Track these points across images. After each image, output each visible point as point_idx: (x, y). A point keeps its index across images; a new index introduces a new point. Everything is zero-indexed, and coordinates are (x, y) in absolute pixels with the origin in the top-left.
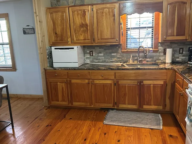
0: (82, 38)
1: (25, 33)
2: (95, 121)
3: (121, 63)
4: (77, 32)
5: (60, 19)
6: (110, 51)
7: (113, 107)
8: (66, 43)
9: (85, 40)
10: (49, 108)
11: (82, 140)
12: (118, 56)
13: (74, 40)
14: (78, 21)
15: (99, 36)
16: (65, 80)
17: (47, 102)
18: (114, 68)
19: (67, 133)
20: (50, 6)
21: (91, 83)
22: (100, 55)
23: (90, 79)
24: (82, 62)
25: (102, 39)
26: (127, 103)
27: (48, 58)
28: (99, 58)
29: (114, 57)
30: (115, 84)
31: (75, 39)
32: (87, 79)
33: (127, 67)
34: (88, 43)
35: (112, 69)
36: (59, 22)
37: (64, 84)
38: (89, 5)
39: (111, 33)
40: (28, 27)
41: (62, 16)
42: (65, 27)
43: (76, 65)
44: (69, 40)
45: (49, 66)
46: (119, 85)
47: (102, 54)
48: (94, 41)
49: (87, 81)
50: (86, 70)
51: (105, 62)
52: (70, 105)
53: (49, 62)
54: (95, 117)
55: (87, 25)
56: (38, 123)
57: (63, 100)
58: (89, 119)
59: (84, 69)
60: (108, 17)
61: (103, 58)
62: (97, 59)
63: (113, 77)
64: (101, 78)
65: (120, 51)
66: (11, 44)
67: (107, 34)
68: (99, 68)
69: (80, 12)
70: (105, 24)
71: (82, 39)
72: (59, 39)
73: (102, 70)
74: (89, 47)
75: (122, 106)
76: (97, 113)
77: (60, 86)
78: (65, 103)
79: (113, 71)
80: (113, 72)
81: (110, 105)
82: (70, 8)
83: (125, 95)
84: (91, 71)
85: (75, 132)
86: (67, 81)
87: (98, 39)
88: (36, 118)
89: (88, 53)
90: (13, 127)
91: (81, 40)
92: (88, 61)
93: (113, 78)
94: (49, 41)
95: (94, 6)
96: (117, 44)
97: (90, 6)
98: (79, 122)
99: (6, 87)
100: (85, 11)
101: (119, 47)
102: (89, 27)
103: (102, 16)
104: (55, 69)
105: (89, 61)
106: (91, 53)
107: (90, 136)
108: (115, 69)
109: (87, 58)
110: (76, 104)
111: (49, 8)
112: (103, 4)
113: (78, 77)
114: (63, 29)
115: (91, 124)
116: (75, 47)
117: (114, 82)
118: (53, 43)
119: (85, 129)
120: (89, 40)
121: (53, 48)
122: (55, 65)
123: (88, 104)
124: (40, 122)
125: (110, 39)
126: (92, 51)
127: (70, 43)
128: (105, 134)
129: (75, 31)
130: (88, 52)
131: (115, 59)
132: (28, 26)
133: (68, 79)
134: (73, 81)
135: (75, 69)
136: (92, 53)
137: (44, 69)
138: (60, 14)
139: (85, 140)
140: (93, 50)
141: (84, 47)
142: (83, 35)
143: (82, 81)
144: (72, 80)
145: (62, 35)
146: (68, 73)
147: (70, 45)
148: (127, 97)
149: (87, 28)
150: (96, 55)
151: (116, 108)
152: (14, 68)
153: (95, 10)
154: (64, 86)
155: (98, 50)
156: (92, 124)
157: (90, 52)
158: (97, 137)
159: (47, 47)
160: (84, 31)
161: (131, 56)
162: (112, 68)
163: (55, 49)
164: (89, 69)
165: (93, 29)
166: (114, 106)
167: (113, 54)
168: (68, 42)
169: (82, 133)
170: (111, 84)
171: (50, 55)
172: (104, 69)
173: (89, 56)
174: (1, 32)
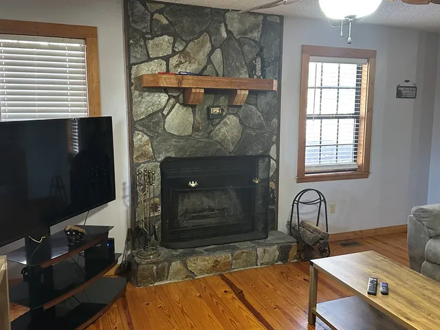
1: (399, 95)
40: (406, 84)
132: (408, 81)
152: (366, 171)
174: (338, 89)
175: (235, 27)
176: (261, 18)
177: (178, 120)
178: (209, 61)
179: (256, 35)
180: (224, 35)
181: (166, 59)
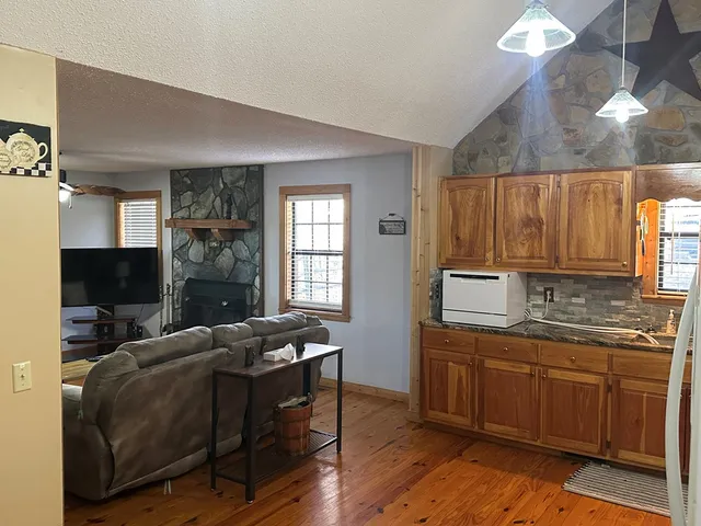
0: (522, 251)
1: (382, 231)
2: (541, 478)
3: (639, 332)
4: (511, 237)
5: (471, 204)
6: (607, 292)
7: (598, 454)
8: (481, 264)
9: (532, 257)
10: (421, 426)
11: (498, 507)
12: (632, 308)
13: (501, 256)
14: (516, 209)
15: (573, 250)
16: (469, 357)
17: (417, 410)
18: (608, 341)
19: (462, 487)
20: (450, 174)
21: (539, 376)
22: (574, 300)
23: (536, 364)
24: (518, 316)
25: (579, 259)
26: (642, 448)
27: (431, 297)
28: (571, 308)
29: (618, 310)
30: (609, 389)
31: (505, 254)
32: (528, 363)
33: (654, 343)
34: (541, 265)
35: (601, 344)
36: (469, 211)
37: (463, 368)
38: (549, 173)
39: (608, 244)
40: (390, 218)
41: (478, 198)
42: (481, 222)
43: (502, 323)
44: (490, 255)
45: (433, 318)
46: (619, 390)
47: (582, 301)
48: (557, 262)
49: (527, 369)
50: (528, 337)
51: (589, 321)
52: (476, 428)
53: (434, 306)
54: (542, 470)
55: (540, 222)
56: (394, 454)
57: (459, 413)
58: (523, 471)
59: (522, 335)
60: (602, 203)
61: (585, 310)
62: (564, 313)
63: (604, 368)
64: (568, 364)
65: (637, 295)
66: (347, 254)
67: (596, 247)
68: (567, 336)
69: (524, 189)
70: (591, 222)
71: (524, 254)
72: (463, 251)
73: (572, 342)
74: (543, 277)
75: (626, 456)
76: (550, 464)
77: (456, 371)
78: (462, 421)
79: (605, 349)
80: (604, 352)
81: (592, 449)
82: (500, 180)
83: (638, 422)
84: (540, 343)
85: (483, 489)
86: (473, 360)
87: (570, 259)
88: (390, 443)
89: (539, 293)
90: (339, 449)
91: (522, 258)
92: (538, 316)
93: (605, 370)
94: (439, 255)
95: (565, 176)
96: (626, 275)
97: (552, 176)
98: (498, 473)
99: (340, 352)
100: (539, 189)
101: (635, 285)
102: (545, 227)
103: (585, 200)
104: (447, 327)
105: (540, 314)
106: (548, 294)
107: (521, 505)
108: (612, 346)
109: (535, 306)
110: (492, 428)
111: (448, 179)
112: (589, 171)
113: (503, 355)
114: (476, 228)
115: (527, 483)
116: (503, 276)
117: (606, 380)
118: (447, 260)
119: (510, 489)
120: (542, 258)
121: (447, 273)
122: (447, 317)
123: (528, 434)
124: (399, 452)
125: (603, 260)
126: (552, 290)
127: (490, 262)
128: (561, 510)
129: (507, 235)
130: (541, 289)
131: (621, 316)
132: (393, 215)
133: (477, 356)
134: (490, 364)
135: (496, 332)
136: (552, 295)
137: (420, 323)
138: (473, 192)
139: (506, 510)
140: (555, 286)
141: (528, 277)
142: (527, 245)
143: (513, 367)
144: (486, 361)
145: (472, 243)
146: (477, 339)
147: (489, 268)
148: (644, 430)
149: (540, 230)
150: (564, 301)
151: (607, 458)
152: (345, 314)
153: (565, 184)
154: (463, 374)
155: (570, 286)
156: (531, 484)
157: (546, 289)
158: (540, 510)
159: (433, 269)
160: (531, 236)
161: (672, 315)
162: (601, 339)
163: (452, 275)
164: (536, 337)
165: (556, 233)
166: (601, 452)
167: (614, 303)
168: (485, 261)
169: (500, 496)
170: (597, 386)
171: (438, 288)
172: (579, 342)
173: (540, 302)
174: (329, 224)
175: (228, 179)
176: (245, 169)
177: (196, 251)
178: (214, 207)
179: (241, 183)
180: (222, 186)
181: (189, 207)
